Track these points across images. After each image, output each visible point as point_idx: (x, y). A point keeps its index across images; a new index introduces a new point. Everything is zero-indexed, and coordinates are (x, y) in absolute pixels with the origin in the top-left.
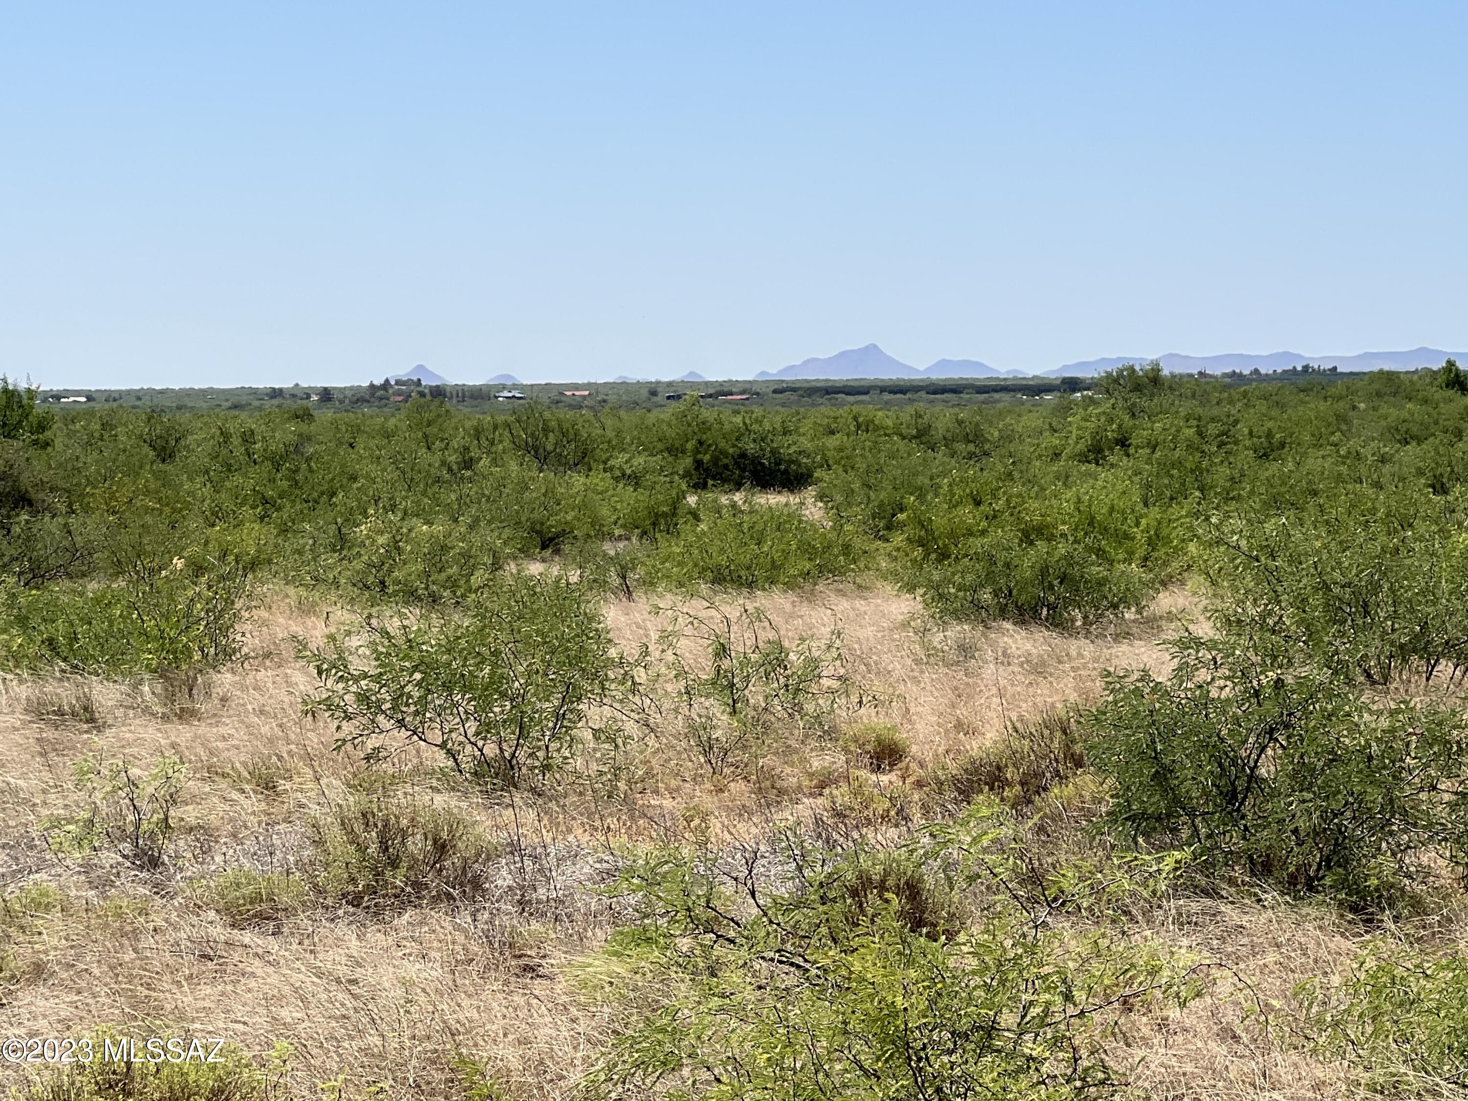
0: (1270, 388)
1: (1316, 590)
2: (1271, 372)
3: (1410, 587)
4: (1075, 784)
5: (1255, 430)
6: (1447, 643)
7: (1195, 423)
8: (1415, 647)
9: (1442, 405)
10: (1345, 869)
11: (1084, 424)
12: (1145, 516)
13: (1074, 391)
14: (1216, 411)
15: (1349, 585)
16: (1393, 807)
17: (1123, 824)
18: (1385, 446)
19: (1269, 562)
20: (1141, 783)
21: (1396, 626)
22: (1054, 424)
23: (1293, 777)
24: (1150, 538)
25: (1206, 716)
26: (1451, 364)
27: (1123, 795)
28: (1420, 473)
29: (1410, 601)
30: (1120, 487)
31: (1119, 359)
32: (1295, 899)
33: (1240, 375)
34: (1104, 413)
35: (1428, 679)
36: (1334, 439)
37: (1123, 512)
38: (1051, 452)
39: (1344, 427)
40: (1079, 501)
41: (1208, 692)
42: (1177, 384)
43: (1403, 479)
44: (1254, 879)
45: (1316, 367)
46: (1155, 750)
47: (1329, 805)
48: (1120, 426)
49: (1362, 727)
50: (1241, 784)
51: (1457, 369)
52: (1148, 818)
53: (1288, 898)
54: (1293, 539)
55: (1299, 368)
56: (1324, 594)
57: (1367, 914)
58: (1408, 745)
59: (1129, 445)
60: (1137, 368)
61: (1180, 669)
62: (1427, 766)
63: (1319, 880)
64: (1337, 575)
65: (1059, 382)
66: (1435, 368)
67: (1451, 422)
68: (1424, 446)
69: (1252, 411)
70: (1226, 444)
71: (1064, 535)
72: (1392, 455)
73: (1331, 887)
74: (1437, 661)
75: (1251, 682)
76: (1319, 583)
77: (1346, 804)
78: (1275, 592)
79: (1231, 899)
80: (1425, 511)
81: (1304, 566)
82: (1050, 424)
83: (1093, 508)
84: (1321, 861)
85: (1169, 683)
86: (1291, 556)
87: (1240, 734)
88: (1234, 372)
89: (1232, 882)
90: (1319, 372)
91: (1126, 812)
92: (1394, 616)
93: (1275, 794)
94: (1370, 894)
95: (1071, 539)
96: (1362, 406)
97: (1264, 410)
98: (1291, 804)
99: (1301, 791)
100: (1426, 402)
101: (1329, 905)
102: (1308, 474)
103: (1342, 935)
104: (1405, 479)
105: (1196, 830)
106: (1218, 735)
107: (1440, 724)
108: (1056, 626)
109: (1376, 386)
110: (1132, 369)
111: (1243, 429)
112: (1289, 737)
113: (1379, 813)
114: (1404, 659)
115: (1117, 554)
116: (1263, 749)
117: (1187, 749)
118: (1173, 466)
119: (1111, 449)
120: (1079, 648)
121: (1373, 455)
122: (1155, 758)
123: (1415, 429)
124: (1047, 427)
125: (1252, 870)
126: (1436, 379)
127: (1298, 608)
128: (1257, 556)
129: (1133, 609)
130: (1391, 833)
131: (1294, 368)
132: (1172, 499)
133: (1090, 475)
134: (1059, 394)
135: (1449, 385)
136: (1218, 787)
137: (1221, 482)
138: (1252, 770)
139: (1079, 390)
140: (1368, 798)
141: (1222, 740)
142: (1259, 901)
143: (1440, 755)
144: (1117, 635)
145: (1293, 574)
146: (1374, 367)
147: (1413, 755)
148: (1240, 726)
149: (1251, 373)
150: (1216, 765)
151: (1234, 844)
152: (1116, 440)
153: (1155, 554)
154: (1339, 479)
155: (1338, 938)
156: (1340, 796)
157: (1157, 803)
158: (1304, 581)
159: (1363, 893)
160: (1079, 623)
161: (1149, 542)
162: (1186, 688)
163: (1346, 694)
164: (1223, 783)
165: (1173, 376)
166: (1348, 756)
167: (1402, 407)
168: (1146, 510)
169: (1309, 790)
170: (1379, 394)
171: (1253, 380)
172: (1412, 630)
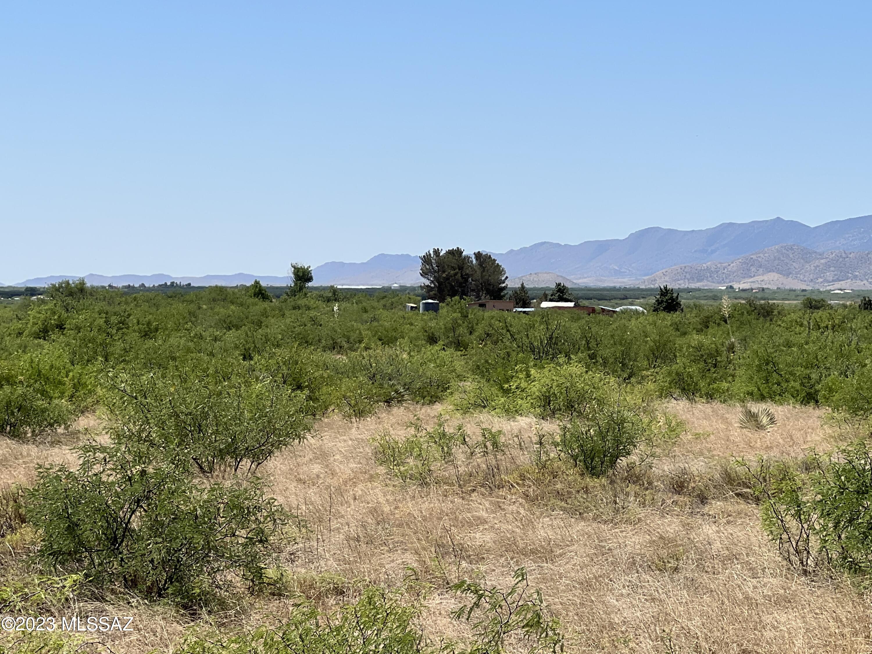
0: (151, 295)
1: (170, 417)
2: (152, 286)
3: (226, 416)
4: (21, 533)
5: (141, 321)
6: (247, 449)
7: (104, 315)
8: (228, 451)
9: (251, 307)
10: (181, 583)
11: (38, 315)
12: (72, 371)
13: (33, 295)
14: (117, 309)
15: (190, 414)
16: (209, 546)
17: (48, 558)
18: (217, 331)
19: (143, 400)
20: (59, 533)
21: (218, 438)
22: (19, 315)
23: (150, 529)
24: (74, 384)
25: (99, 492)
26: (257, 283)
27: (48, 540)
28: (237, 347)
29: (226, 423)
30: (56, 354)
31: (60, 276)
32: (150, 602)
33: (133, 287)
34: (49, 309)
35: (236, 470)
36: (188, 326)
37: (59, 369)
38: (17, 331)
39: (193, 319)
40: (32, 361)
41: (101, 478)
42: (94, 292)
43: (226, 351)
44: (126, 590)
45: (178, 283)
46: (68, 513)
47: (172, 545)
48: (59, 317)
49: (192, 499)
50: (119, 533)
51: (260, 286)
52: (63, 554)
53: (146, 601)
54: (157, 386)
55: (169, 284)
56: (176, 419)
57: (193, 610)
58: (219, 509)
59: (65, 328)
60: (71, 282)
61: (84, 464)
62: (230, 522)
63: (165, 590)
64: (183, 408)
65: (23, 290)
66: (248, 284)
67: (256, 317)
68: (239, 331)
69: (139, 309)
70: (122, 329)
71: (21, 382)
72: (221, 337)
73: (172, 594)
74: (241, 459)
75: (126, 472)
76: (172, 413)
77: (181, 545)
78: (146, 417)
79: (112, 602)
80: (238, 370)
81: (164, 402)
82: (17, 315)
83: (40, 366)
84: (167, 579)
85: (77, 473)
86: (156, 396)
87: (119, 503)
88: (129, 285)
89: (113, 592)
90: (180, 287)
91: (49, 550)
92: (216, 432)
93: (140, 538)
94: (195, 598)
95: (25, 384)
96: (204, 307)
97: (146, 309)
98: (149, 545)
99: (155, 537)
100: (242, 305)
101: (170, 605)
102: (169, 347)
103: (178, 622)
104: (227, 351)
105: (93, 560)
106: (106, 504)
107: (237, 497)
108: (15, 437)
109: (213, 295)
110: (68, 283)
111: (133, 320)
112: (149, 505)
113: (201, 550)
114: (222, 458)
115: (54, 394)
116: (133, 512)
117: (87, 512)
118: (89, 341)
119: (53, 330)
120: (28, 449)
121: (210, 336)
122: (68, 517)
123: (235, 322)
124: (15, 316)
125: (125, 585)
126: (248, 292)
127: (160, 427)
128: (136, 396)
129: (63, 427)
130: (208, 562)
131: (166, 283)
132: (88, 361)
133: (40, 346)
134: (23, 297)
135: (256, 295)
136: (106, 535)
137: (118, 351)
138: (127, 525)
139: (35, 295)
140: (194, 541)
141: (109, 507)
142: (129, 603)
143: (238, 516)
144: (53, 443)
145: (157, 407)
146: (213, 284)
147: (221, 515)
148: (120, 498)
149: (140, 286)
150: (105, 521)
151: (116, 569)
152: (57, 325)
153: (78, 394)
154: (189, 351)
155: (175, 624)
156: (178, 540)
157: (68, 545)
158: (164, 411)
159: (191, 598)
160: (29, 435)
161: (74, 386)
162: (87, 476)
163: (183, 480)
164: (109, 532)
165: (93, 287)
166: (183, 516)
167: (228, 308)
168: (72, 367)
169: (159, 536)
170: (214, 300)
171: (141, 290)
172: (227, 441)
